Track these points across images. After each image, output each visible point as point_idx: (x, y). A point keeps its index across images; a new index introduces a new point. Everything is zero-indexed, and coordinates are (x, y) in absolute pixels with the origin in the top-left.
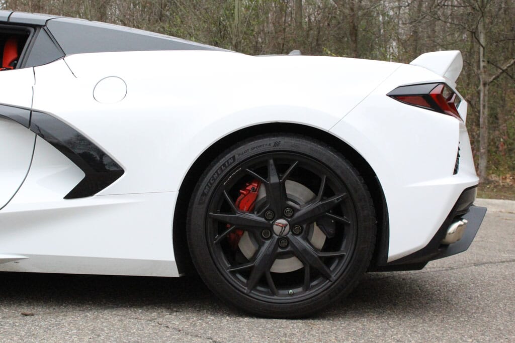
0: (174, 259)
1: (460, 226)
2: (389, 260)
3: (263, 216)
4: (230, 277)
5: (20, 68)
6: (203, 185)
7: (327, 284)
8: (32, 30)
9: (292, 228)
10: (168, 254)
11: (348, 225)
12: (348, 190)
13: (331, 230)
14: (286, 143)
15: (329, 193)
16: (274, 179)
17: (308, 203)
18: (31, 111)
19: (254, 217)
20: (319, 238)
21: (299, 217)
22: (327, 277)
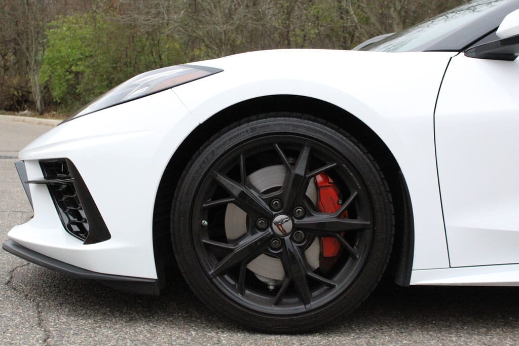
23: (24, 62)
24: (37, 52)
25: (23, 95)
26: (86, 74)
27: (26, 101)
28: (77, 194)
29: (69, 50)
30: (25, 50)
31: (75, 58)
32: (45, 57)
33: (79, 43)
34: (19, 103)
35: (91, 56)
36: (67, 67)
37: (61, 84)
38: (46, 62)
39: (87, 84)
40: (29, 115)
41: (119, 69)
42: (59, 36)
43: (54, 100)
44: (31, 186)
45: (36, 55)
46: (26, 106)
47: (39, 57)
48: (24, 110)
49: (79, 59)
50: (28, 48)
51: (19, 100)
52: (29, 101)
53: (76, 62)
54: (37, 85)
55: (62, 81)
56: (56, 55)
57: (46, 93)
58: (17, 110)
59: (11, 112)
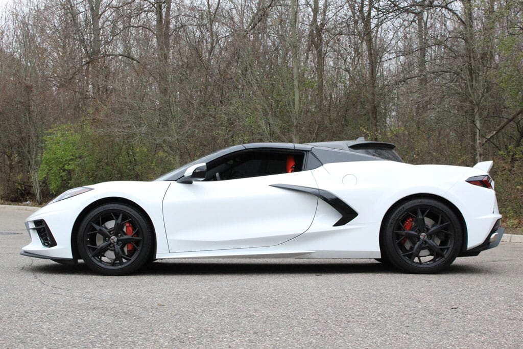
0: (379, 250)
1: (496, 235)
2: (468, 249)
3: (416, 232)
4: (404, 258)
5: (304, 170)
6: (391, 219)
7: (443, 259)
8: (305, 153)
9: (428, 237)
10: (378, 249)
11: (451, 235)
12: (451, 221)
13: (443, 237)
14: (425, 201)
15: (442, 222)
16: (420, 217)
17: (433, 226)
18: (319, 190)
19: (413, 232)
20: (437, 242)
21: (431, 232)
22: (442, 256)
23: (26, 162)
24: (36, 154)
25: (25, 188)
26: (76, 172)
27: (29, 194)
28: (46, 232)
29: (63, 153)
30: (26, 153)
31: (68, 158)
32: (43, 158)
33: (71, 147)
34: (22, 195)
35: (80, 157)
36: (61, 166)
37: (56, 179)
38: (44, 162)
39: (77, 179)
40: (30, 205)
41: (101, 167)
42: (55, 142)
43: (51, 193)
44: (31, 230)
45: (36, 157)
46: (28, 198)
47: (39, 158)
48: (27, 201)
49: (71, 159)
50: (29, 152)
51: (23, 193)
52: (31, 194)
53: (68, 162)
54: (37, 181)
55: (57, 178)
56: (52, 156)
57: (45, 186)
58: (21, 201)
59: (16, 203)
